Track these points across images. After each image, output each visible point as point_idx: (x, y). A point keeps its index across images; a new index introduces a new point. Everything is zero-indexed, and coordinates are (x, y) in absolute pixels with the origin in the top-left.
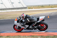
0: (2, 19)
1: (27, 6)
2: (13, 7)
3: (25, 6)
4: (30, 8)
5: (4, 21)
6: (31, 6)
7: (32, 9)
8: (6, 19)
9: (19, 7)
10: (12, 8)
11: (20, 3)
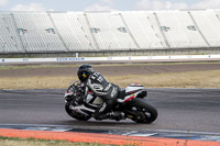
0: (189, 87)
5: (200, 96)
8: (206, 88)
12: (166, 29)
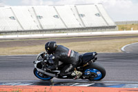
1: (116, 23)
2: (82, 26)
3: (111, 23)
4: (123, 29)
6: (126, 22)
7: (130, 29)
9: (97, 26)
10: (80, 27)
11: (98, 15)
12: (40, 17)
